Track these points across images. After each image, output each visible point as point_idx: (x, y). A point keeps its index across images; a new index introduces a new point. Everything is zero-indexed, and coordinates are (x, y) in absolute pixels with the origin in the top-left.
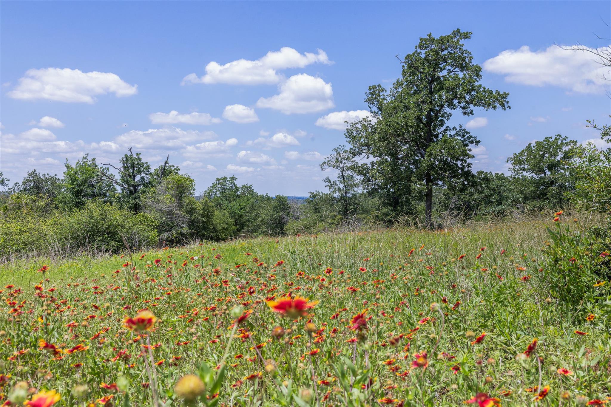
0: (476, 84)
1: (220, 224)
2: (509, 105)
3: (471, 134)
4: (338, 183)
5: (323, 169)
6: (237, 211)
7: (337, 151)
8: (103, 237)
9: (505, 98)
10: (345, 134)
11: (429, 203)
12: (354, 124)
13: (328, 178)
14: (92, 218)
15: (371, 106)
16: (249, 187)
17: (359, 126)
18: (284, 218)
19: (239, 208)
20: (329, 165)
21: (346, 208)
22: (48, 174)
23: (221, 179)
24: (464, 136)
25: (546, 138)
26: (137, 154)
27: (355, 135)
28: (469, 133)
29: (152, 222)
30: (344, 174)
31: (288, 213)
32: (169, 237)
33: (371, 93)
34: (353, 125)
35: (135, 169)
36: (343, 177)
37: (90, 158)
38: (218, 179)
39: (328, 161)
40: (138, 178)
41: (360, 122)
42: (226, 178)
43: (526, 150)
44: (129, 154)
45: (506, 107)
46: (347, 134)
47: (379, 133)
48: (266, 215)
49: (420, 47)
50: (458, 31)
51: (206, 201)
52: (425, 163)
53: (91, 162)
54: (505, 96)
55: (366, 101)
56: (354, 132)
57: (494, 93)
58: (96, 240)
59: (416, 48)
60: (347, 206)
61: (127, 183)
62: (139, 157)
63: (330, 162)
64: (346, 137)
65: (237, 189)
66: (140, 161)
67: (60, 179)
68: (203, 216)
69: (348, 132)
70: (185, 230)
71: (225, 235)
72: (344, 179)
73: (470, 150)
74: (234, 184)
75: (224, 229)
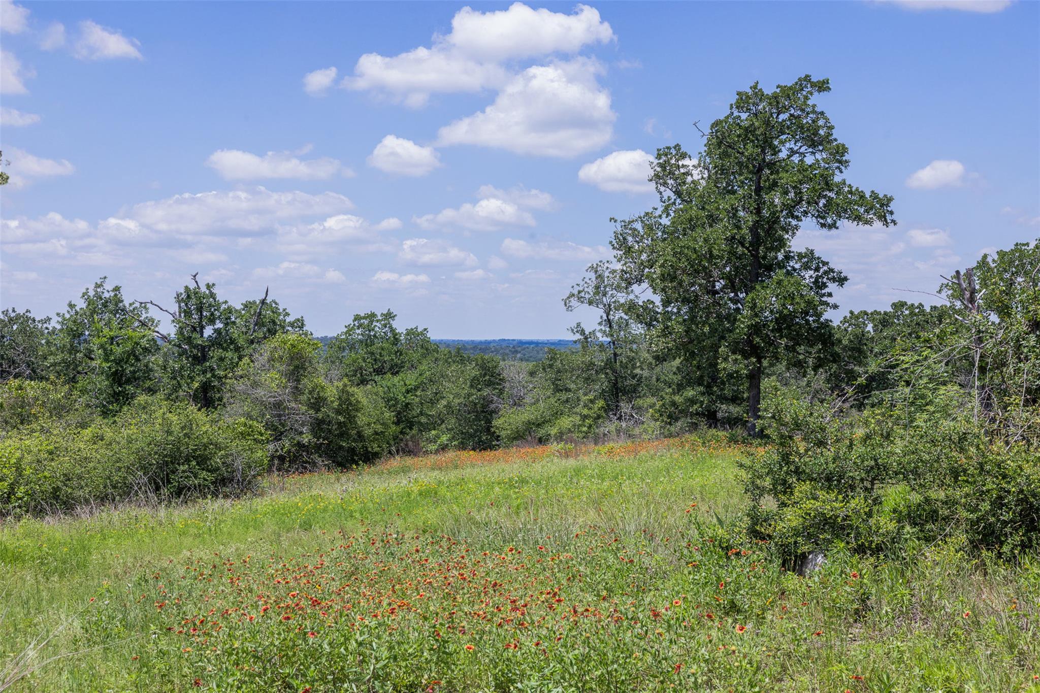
0: (837, 178)
1: (369, 424)
2: (894, 217)
3: (831, 266)
4: (599, 335)
5: (569, 308)
6: (401, 397)
7: (596, 272)
8: (189, 465)
9: (887, 205)
10: (611, 242)
11: (754, 392)
12: (630, 222)
13: (578, 325)
14: (169, 433)
15: (662, 189)
16: (422, 333)
17: (638, 226)
18: (492, 402)
19: (404, 390)
20: (580, 299)
21: (615, 384)
22: (14, 311)
23: (364, 318)
24: (817, 269)
25: (1017, 245)
26: (208, 286)
27: (630, 244)
28: (827, 263)
29: (262, 435)
30: (611, 317)
31: (501, 392)
32: (277, 451)
33: (660, 165)
34: (627, 225)
35: (204, 314)
36: (609, 322)
37: (109, 286)
38: (357, 318)
39: (579, 292)
40: (208, 331)
41: (641, 218)
42: (373, 315)
43: (977, 268)
44: (192, 286)
45: (889, 221)
46: (614, 242)
47: (662, 266)
48: (457, 395)
49: (737, 107)
50: (807, 78)
51: (345, 385)
52: (743, 323)
53: (112, 294)
54: (886, 202)
55: (651, 180)
56: (630, 239)
57: (868, 195)
58: (177, 470)
59: (731, 107)
60: (616, 380)
61: (189, 340)
62: (210, 292)
63: (582, 294)
64: (614, 248)
65: (396, 340)
66: (214, 299)
67: (37, 319)
68: (338, 412)
69: (616, 237)
70: (306, 438)
71: (379, 446)
72: (610, 327)
73: (830, 295)
74: (391, 327)
75: (376, 433)
